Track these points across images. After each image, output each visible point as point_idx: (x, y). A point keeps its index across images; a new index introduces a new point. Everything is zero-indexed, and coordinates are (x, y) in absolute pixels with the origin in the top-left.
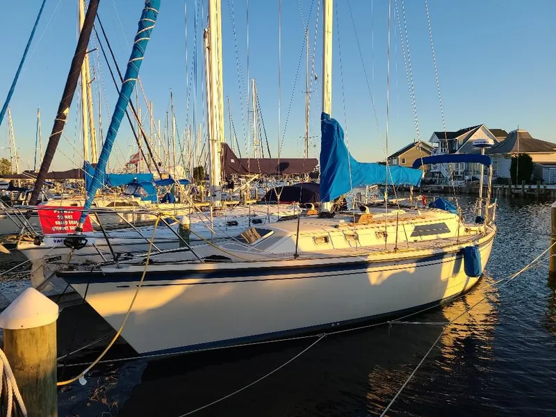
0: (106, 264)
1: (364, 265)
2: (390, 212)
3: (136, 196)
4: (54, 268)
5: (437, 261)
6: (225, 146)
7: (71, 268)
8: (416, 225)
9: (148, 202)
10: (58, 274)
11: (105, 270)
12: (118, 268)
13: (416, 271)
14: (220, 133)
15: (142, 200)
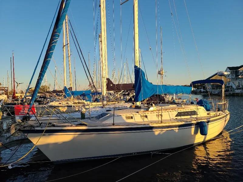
0: (38, 127)
1: (151, 128)
2: (169, 106)
3: (84, 100)
4: (18, 128)
5: (189, 127)
6: (108, 79)
7: (24, 128)
8: (179, 111)
9: (89, 102)
10: (19, 130)
11: (36, 129)
12: (41, 128)
13: (178, 131)
14: (106, 74)
15: (86, 101)
